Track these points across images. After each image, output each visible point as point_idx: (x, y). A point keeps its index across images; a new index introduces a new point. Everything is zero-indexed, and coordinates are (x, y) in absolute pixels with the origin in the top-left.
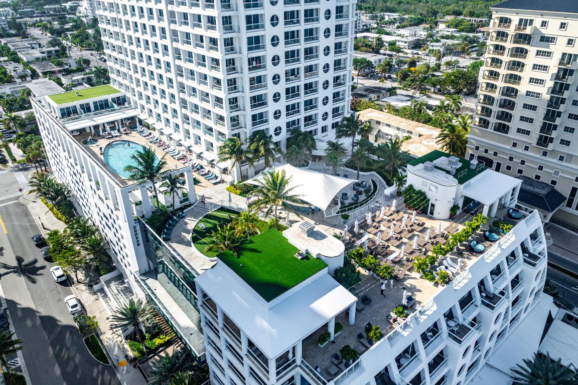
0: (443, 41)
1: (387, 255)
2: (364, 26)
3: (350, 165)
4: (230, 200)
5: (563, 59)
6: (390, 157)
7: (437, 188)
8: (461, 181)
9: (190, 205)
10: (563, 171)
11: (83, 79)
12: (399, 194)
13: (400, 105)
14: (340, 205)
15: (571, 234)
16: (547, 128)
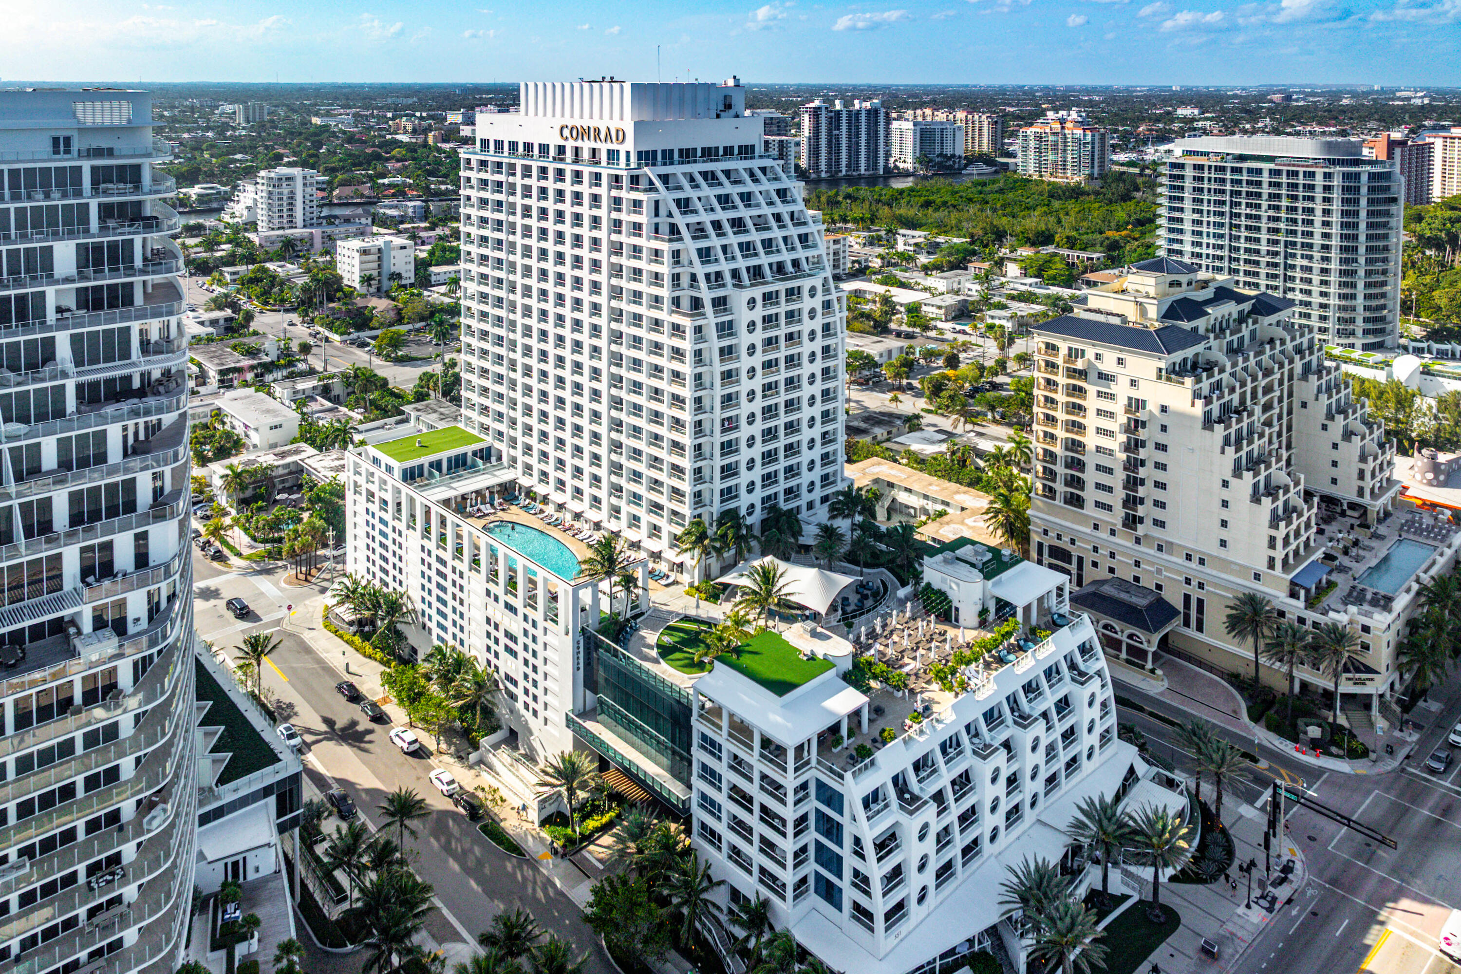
0: (1014, 305)
1: (901, 667)
2: (854, 262)
3: (852, 558)
4: (698, 607)
5: (1130, 405)
6: (901, 546)
7: (958, 585)
8: (987, 577)
9: (642, 614)
10: (1168, 569)
11: (314, 388)
12: (915, 596)
13: (929, 450)
14: (840, 612)
15: (1197, 673)
16: (1131, 502)
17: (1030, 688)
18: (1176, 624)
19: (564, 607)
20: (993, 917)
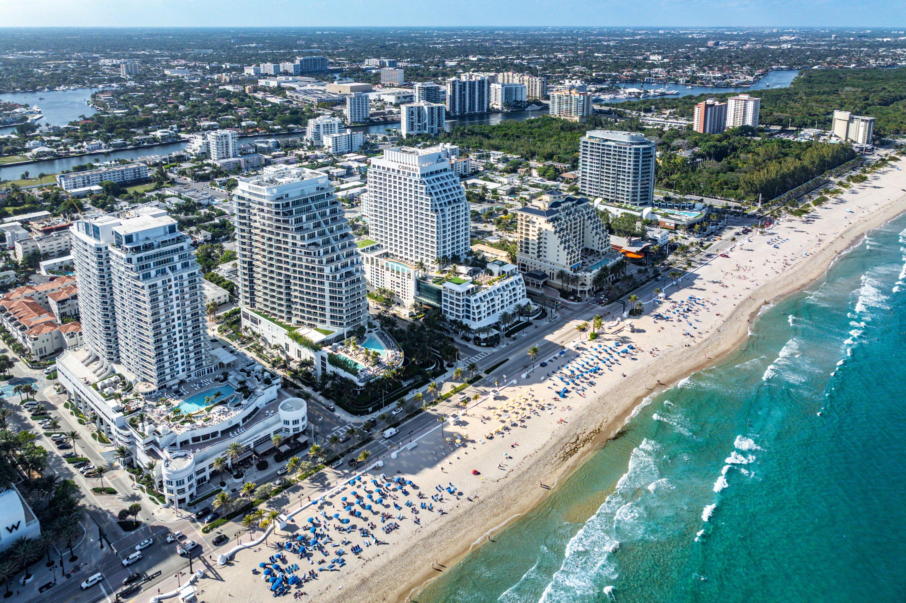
0: (531, 189)
1: (482, 282)
2: (472, 168)
4: (439, 274)
5: (539, 229)
6: (483, 262)
7: (494, 268)
8: (502, 266)
9: (428, 276)
10: (547, 266)
12: (485, 271)
13: (494, 241)
14: (470, 273)
16: (539, 252)
17: (507, 286)
18: (548, 279)
19: (412, 276)
20: (497, 320)
